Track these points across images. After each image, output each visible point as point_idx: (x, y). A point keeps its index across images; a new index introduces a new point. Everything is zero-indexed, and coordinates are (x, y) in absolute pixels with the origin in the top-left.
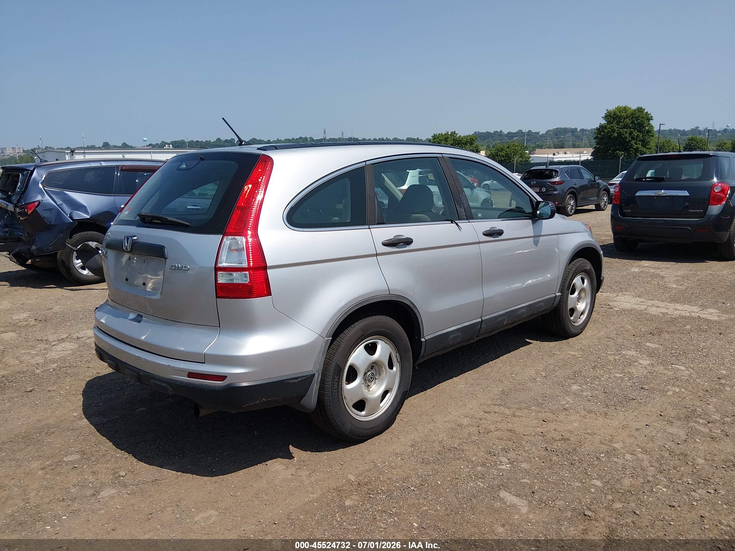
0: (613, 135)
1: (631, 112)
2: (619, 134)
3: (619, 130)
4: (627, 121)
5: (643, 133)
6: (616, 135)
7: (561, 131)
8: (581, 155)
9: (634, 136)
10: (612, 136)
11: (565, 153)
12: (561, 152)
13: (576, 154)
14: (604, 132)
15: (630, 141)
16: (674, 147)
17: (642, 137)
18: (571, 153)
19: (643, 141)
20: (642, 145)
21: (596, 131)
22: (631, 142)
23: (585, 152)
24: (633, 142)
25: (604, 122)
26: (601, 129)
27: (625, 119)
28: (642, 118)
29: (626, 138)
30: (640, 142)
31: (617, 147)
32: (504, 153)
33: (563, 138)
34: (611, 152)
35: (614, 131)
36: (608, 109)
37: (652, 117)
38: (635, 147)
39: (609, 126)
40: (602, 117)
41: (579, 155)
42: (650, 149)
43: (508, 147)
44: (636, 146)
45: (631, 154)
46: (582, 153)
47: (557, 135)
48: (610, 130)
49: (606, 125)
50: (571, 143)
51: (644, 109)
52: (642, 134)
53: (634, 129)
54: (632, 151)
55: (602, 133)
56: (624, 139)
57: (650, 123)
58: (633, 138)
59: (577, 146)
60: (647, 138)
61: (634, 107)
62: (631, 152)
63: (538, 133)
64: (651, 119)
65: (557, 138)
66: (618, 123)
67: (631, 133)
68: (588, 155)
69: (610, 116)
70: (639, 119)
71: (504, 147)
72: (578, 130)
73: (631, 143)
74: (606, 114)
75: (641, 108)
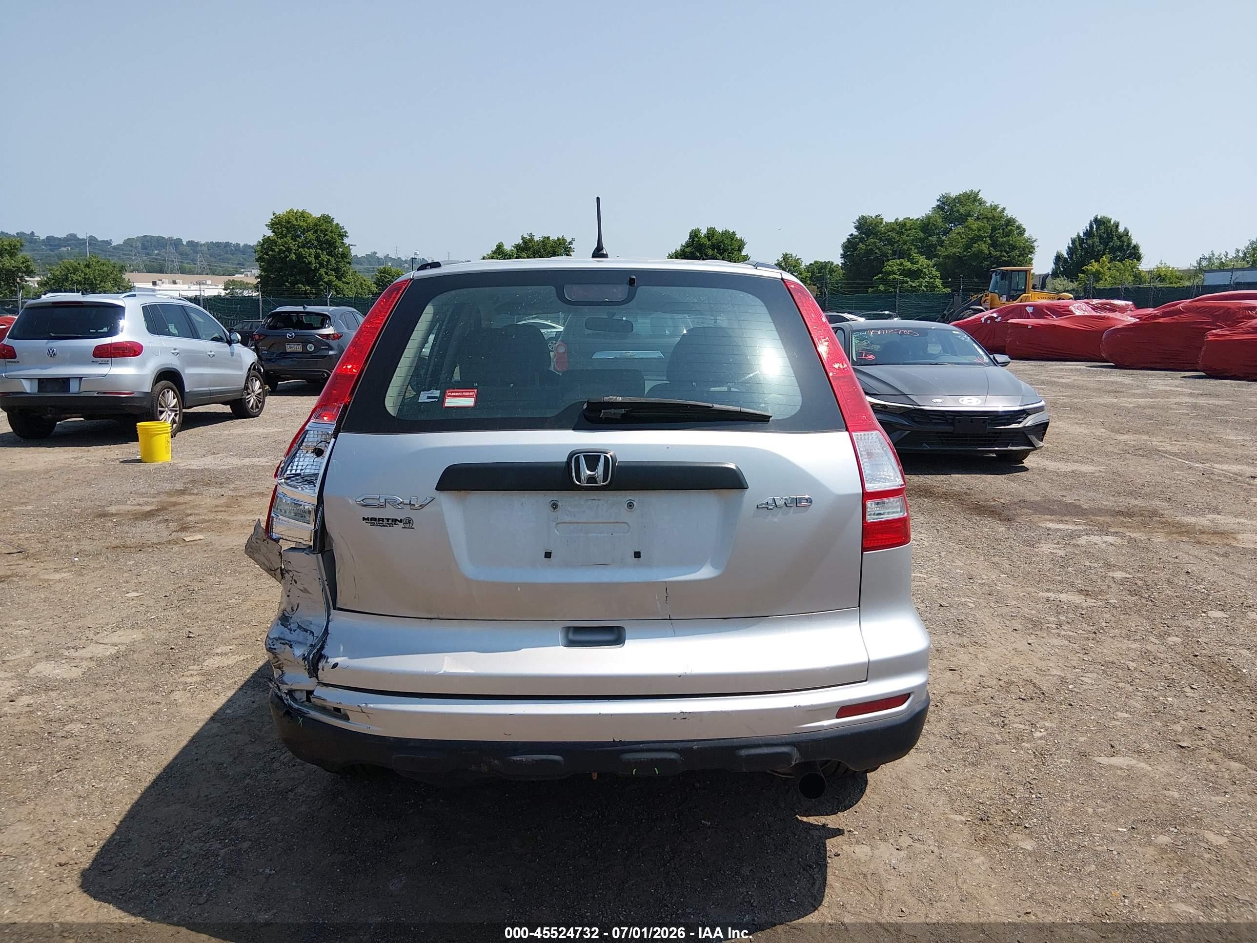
0: (290, 257)
1: (314, 222)
2: (299, 256)
3: (298, 250)
4: (310, 235)
5: (334, 256)
6: (294, 257)
7: (152, 241)
8: (202, 286)
9: (324, 261)
10: (288, 259)
11: (174, 283)
12: (167, 281)
13: (194, 285)
14: (273, 251)
15: (317, 270)
16: (363, 282)
17: (336, 263)
18: (184, 283)
19: (337, 270)
20: (337, 277)
21: (259, 248)
22: (319, 270)
23: (209, 282)
24: (322, 271)
25: (270, 233)
26: (267, 243)
27: (304, 231)
28: (331, 232)
29: (310, 263)
30: (334, 272)
31: (298, 278)
32: (80, 276)
33: (157, 255)
34: (289, 285)
35: (289, 250)
36: (275, 212)
37: (346, 232)
38: (326, 280)
39: (280, 241)
40: (266, 225)
41: (198, 286)
42: (348, 283)
43: (88, 266)
44: (328, 277)
45: (322, 290)
46: (203, 284)
47: (146, 249)
48: (284, 249)
49: (275, 239)
50: (176, 265)
51: (333, 218)
52: (335, 259)
53: (322, 249)
54: (322, 285)
55: (270, 253)
56: (307, 264)
57: (344, 242)
58: (321, 265)
59: (187, 270)
60: (343, 266)
61: (316, 214)
62: (321, 287)
63: (108, 243)
64: (346, 236)
65: (147, 254)
66: (294, 238)
67: (317, 257)
68: (214, 287)
69: (279, 223)
70: (327, 235)
71: (79, 264)
72: (185, 243)
73: (319, 272)
74: (272, 220)
75: (328, 217)
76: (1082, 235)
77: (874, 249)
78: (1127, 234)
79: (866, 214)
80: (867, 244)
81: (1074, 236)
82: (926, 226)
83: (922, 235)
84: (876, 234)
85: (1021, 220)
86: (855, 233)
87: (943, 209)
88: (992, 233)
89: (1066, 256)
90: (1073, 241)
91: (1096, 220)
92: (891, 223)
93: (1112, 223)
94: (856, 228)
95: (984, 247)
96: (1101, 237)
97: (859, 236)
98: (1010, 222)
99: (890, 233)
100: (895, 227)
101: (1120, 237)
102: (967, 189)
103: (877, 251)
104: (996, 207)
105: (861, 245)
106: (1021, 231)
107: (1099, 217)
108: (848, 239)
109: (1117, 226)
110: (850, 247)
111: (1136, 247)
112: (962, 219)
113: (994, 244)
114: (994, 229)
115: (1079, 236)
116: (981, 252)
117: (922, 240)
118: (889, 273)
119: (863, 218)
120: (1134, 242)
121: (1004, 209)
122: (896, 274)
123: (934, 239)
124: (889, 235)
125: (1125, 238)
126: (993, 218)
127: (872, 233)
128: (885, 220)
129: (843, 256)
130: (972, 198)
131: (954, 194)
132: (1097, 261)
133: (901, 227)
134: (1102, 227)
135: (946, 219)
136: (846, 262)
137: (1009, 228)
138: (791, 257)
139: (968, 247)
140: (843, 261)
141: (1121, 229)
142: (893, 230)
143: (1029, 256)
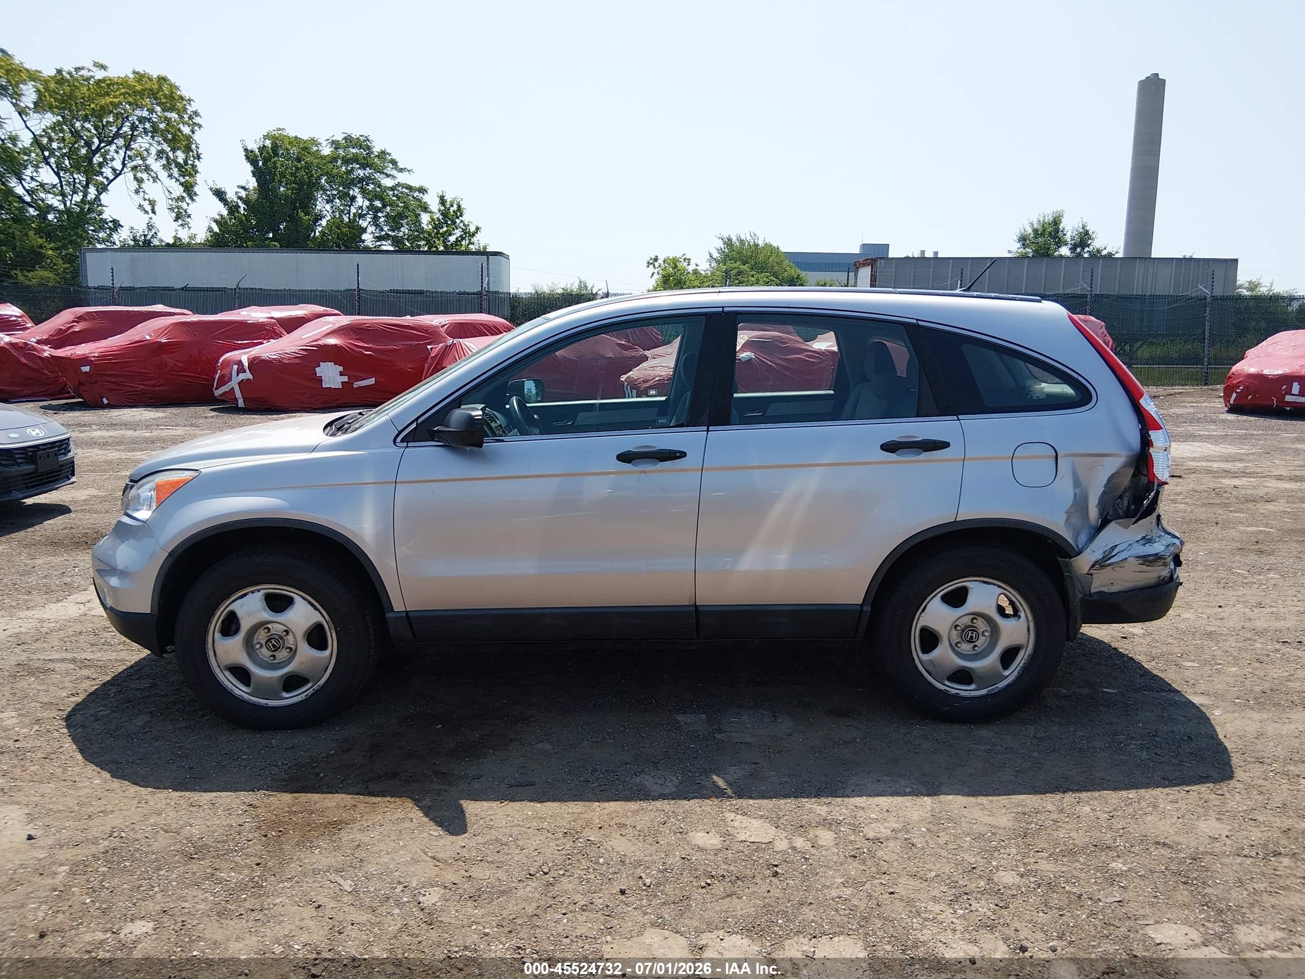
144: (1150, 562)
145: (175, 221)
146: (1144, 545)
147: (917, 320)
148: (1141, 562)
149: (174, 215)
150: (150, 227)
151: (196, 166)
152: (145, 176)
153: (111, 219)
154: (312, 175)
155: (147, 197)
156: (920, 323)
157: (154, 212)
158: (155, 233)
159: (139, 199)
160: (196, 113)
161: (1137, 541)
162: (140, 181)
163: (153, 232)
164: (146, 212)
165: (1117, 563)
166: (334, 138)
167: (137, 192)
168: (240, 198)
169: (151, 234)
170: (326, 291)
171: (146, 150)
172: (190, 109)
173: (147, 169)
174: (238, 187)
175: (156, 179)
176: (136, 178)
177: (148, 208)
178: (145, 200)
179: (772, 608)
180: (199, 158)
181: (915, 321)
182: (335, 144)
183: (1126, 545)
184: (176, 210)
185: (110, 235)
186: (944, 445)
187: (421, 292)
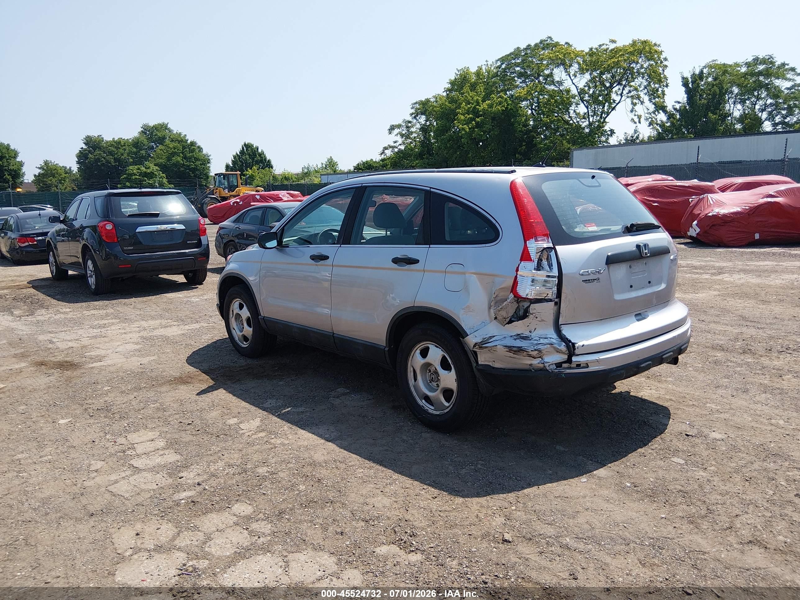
76: (239, 153)
77: (101, 158)
78: (263, 154)
79: (91, 134)
80: (95, 155)
81: (235, 154)
82: (136, 143)
83: (135, 150)
84: (100, 148)
85: (199, 143)
86: (84, 147)
87: (145, 133)
88: (183, 150)
89: (231, 165)
90: (235, 157)
91: (245, 144)
92: (110, 141)
93: (255, 147)
94: (85, 143)
95: (179, 159)
96: (249, 155)
97: (88, 149)
98: (193, 144)
99: (110, 148)
100: (113, 143)
101: (260, 155)
102: (160, 122)
103: (103, 159)
104: (180, 134)
105: (90, 156)
106: (200, 149)
107: (246, 143)
108: (80, 151)
109: (258, 149)
110: (82, 156)
111: (269, 161)
112: (161, 140)
113: (185, 157)
114: (184, 148)
115: (237, 154)
116: (178, 162)
117: (135, 153)
118: (132, 175)
119: (88, 137)
120: (268, 158)
121: (185, 135)
122: (136, 175)
123: (143, 152)
124: (110, 149)
125: (263, 156)
126: (182, 141)
127: (97, 147)
128: (105, 139)
129: (78, 162)
130: (163, 127)
131: (151, 124)
132: (251, 169)
133: (118, 144)
134: (249, 149)
135: (150, 139)
136: (81, 167)
137: (193, 147)
138: (51, 163)
139: (169, 159)
140: (78, 166)
141: (260, 151)
142: (112, 145)
143: (208, 165)
144: (515, 351)
145: (649, 126)
146: (515, 339)
147: (431, 188)
148: (508, 350)
149: (648, 123)
150: (636, 131)
151: (664, 91)
152: (637, 101)
153: (610, 129)
154: (723, 88)
155: (636, 113)
156: (432, 190)
157: (640, 122)
158: (638, 135)
159: (632, 116)
160: (666, 59)
161: (511, 336)
162: (634, 104)
163: (637, 134)
164: (635, 123)
165: (491, 347)
166: (747, 61)
167: (632, 111)
168: (675, 109)
169: (635, 136)
170: (677, 165)
171: (638, 86)
172: (662, 57)
173: (638, 97)
174: (675, 102)
175: (642, 103)
176: (632, 103)
177: (636, 120)
178: (635, 115)
179: (356, 341)
180: (667, 86)
181: (429, 189)
182: (748, 64)
183: (501, 337)
184: (650, 120)
185: (608, 139)
186: (416, 261)
187: (740, 162)
